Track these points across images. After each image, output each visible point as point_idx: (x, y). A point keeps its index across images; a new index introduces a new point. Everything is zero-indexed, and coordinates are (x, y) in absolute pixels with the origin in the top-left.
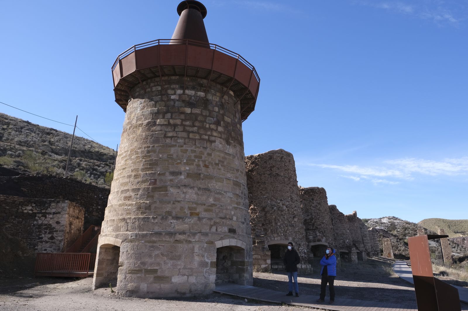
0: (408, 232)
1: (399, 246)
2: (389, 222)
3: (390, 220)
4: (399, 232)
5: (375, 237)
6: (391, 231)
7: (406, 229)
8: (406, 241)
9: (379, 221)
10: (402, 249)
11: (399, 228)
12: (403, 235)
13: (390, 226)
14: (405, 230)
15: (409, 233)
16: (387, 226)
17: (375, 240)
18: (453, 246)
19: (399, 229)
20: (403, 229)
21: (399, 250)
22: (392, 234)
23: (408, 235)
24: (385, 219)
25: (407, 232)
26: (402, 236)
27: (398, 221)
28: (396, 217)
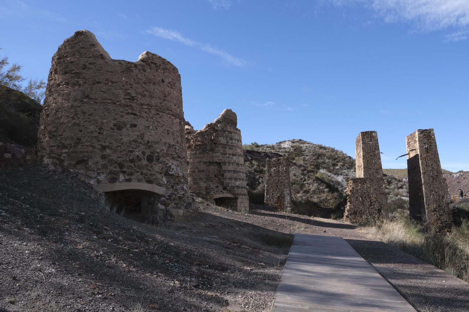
0: (322, 160)
1: (305, 182)
2: (292, 147)
3: (293, 144)
4: (306, 161)
5: (231, 139)
6: (293, 159)
7: (319, 156)
8: (318, 175)
9: (277, 145)
10: (312, 190)
11: (307, 154)
12: (313, 165)
13: (293, 151)
14: (318, 158)
15: (324, 163)
16: (288, 152)
17: (230, 152)
18: (399, 185)
19: (307, 156)
20: (314, 156)
21: (307, 192)
22: (295, 164)
23: (322, 167)
24: (287, 143)
25: (320, 161)
26: (312, 167)
27: (307, 145)
28: (305, 140)
